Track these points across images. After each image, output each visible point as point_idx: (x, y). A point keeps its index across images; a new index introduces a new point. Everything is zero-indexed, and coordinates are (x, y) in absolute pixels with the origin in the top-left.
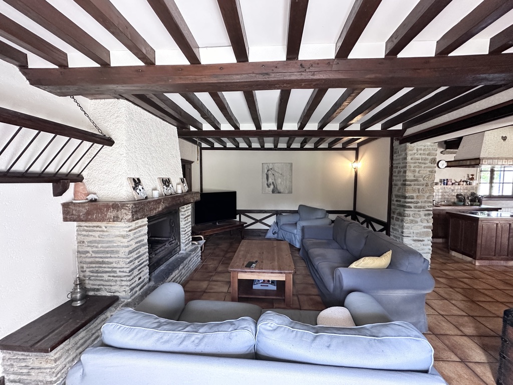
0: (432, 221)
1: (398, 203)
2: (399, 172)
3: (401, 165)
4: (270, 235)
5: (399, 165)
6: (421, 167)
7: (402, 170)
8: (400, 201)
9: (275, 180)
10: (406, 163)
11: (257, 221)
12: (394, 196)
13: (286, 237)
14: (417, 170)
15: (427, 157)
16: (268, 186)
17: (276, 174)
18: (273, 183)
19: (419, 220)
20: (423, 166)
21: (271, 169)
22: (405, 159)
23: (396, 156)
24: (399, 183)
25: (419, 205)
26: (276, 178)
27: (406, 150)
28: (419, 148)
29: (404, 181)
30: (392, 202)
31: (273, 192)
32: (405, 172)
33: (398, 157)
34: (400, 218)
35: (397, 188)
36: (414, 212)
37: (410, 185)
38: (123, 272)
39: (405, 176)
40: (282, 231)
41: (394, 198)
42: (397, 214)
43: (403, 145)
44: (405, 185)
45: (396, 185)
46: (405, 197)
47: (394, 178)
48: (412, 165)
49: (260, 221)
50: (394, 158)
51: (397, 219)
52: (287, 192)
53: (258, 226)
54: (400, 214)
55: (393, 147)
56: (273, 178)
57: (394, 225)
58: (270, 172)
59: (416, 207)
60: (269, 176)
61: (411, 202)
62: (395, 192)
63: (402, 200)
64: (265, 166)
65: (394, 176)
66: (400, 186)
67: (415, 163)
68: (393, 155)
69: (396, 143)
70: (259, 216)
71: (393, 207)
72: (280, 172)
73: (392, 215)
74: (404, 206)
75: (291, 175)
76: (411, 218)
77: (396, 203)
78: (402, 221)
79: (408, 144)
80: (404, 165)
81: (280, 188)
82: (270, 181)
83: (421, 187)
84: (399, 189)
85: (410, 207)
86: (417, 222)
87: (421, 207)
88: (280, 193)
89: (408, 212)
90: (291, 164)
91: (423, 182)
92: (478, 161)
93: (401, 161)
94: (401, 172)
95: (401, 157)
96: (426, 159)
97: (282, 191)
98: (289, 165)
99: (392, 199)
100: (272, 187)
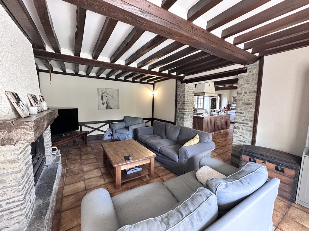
0: (192, 120)
1: (181, 112)
2: (181, 97)
3: (182, 94)
4: (107, 137)
5: (181, 94)
6: (189, 95)
7: (183, 96)
8: (181, 111)
9: (108, 100)
10: (185, 93)
11: (95, 129)
12: (178, 109)
13: (121, 137)
14: (188, 96)
15: (192, 90)
16: (103, 104)
17: (108, 96)
18: (106, 102)
19: (188, 119)
20: (190, 94)
21: (105, 92)
22: (184, 91)
23: (179, 89)
24: (181, 103)
25: (189, 113)
26: (108, 99)
27: (184, 86)
28: (189, 86)
29: (183, 101)
30: (177, 112)
31: (107, 108)
32: (184, 97)
33: (180, 90)
34: (182, 119)
35: (180, 105)
36: (187, 116)
37: (186, 103)
38: (14, 202)
39: (184, 99)
40: (117, 134)
41: (178, 110)
42: (180, 117)
43: (183, 84)
44: (184, 103)
45: (179, 103)
46: (184, 109)
47: (178, 100)
48: (187, 94)
49: (97, 129)
50: (178, 90)
51: (180, 120)
52: (116, 108)
53: (97, 133)
54: (182, 118)
55: (177, 85)
56: (106, 99)
57: (178, 123)
58: (104, 94)
59: (188, 114)
60: (104, 97)
61: (186, 112)
62: (178, 107)
63: (183, 111)
64: (100, 90)
65: (178, 99)
66: (181, 104)
67: (188, 93)
68: (177, 89)
69: (179, 83)
70: (96, 126)
71: (177, 114)
72: (111, 95)
73: (177, 118)
74: (184, 114)
75: (118, 97)
76: (186, 119)
77: (179, 112)
78: (183, 121)
79: (186, 84)
80: (183, 94)
81: (111, 105)
82: (104, 101)
83: (189, 104)
84: (181, 106)
85: (186, 114)
86: (188, 121)
87: (189, 114)
88: (111, 109)
89: (185, 116)
90: (118, 90)
91: (190, 102)
92: (204, 94)
93: (182, 92)
94: (182, 97)
95: (182, 90)
96: (191, 92)
97: (112, 107)
98: (117, 91)
99: (177, 110)
100: (106, 105)
